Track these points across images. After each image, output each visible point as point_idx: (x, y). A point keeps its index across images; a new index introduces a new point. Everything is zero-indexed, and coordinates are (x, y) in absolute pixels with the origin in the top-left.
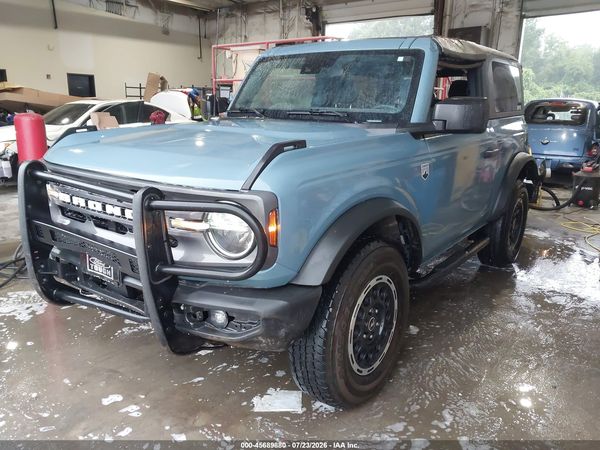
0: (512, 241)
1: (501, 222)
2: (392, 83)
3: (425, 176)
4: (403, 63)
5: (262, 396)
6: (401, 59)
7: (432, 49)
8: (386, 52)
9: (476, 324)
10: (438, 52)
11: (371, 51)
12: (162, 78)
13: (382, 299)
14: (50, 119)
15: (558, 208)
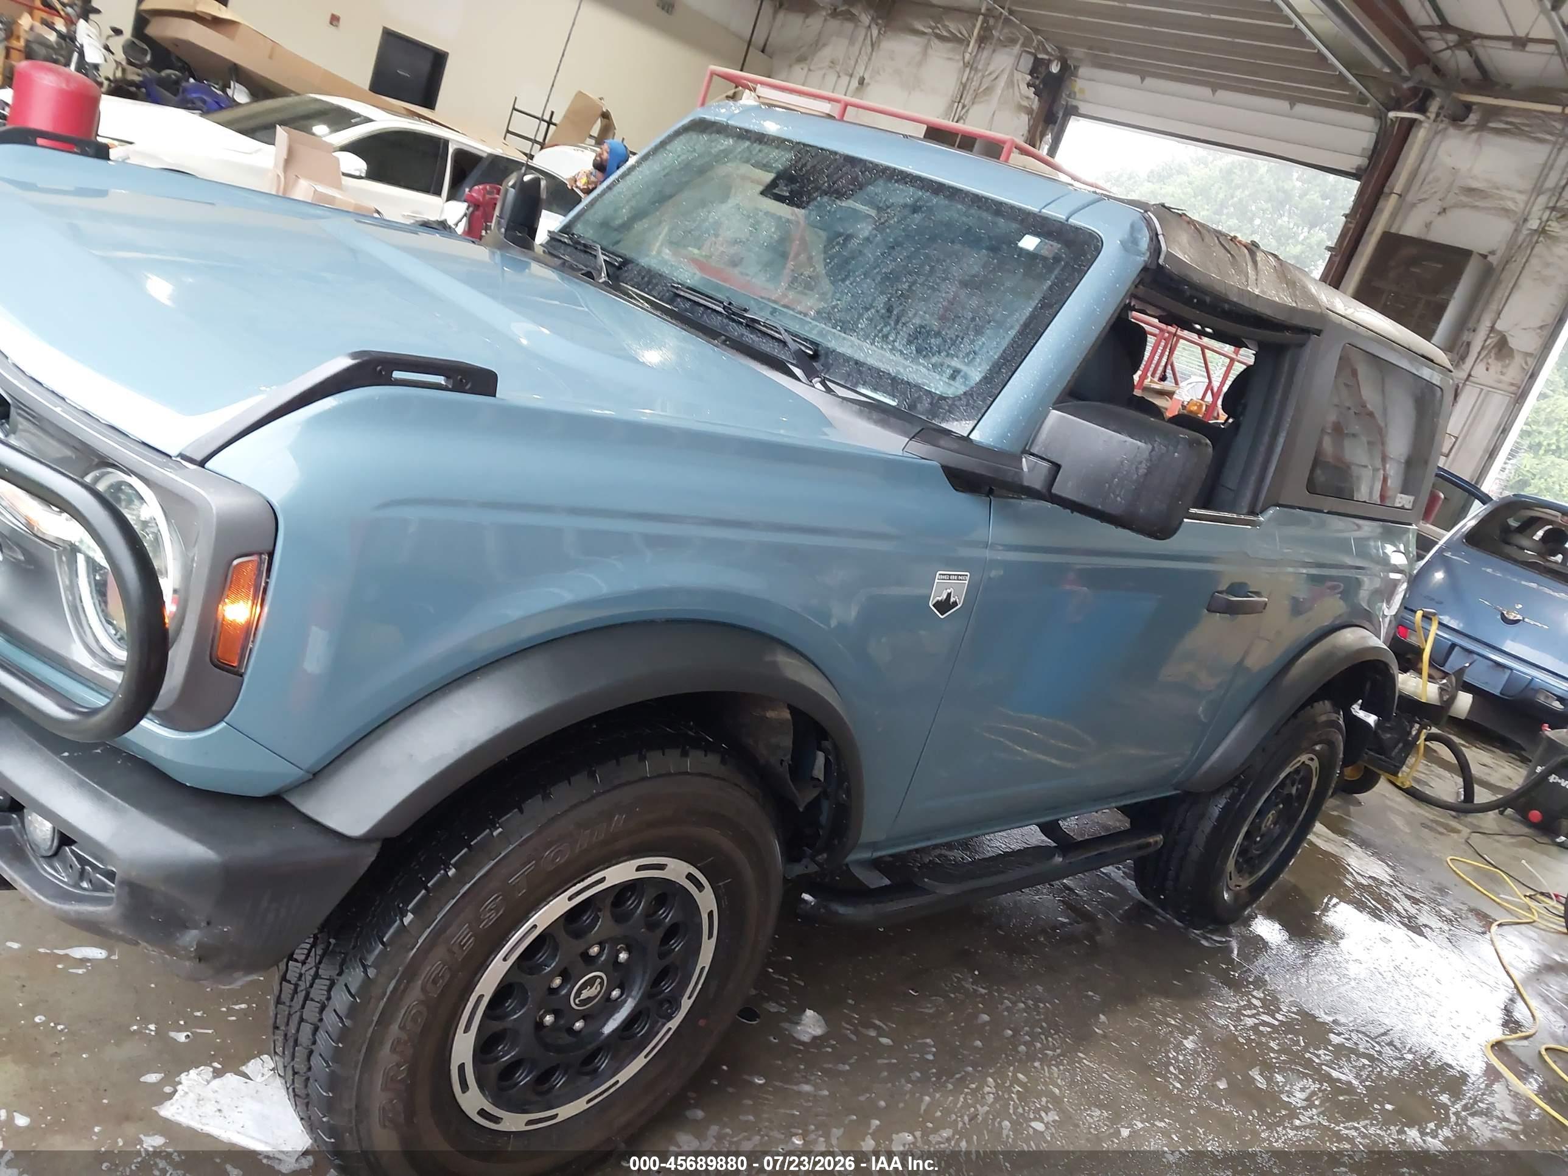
0: (1247, 863)
1: (1222, 802)
2: (974, 302)
3: (944, 606)
4: (1032, 256)
5: (218, 1074)
6: (1029, 243)
7: (1129, 244)
8: (998, 209)
9: (1000, 1074)
10: (1141, 260)
11: (967, 194)
12: (606, 116)
13: (652, 926)
14: (252, 124)
15: (1466, 806)
